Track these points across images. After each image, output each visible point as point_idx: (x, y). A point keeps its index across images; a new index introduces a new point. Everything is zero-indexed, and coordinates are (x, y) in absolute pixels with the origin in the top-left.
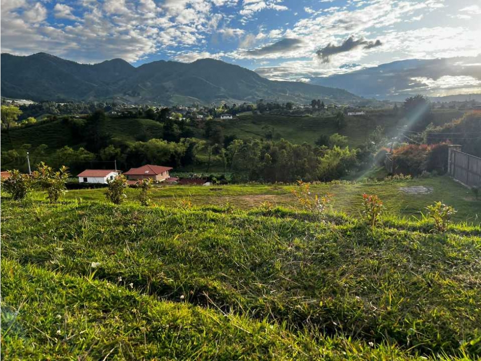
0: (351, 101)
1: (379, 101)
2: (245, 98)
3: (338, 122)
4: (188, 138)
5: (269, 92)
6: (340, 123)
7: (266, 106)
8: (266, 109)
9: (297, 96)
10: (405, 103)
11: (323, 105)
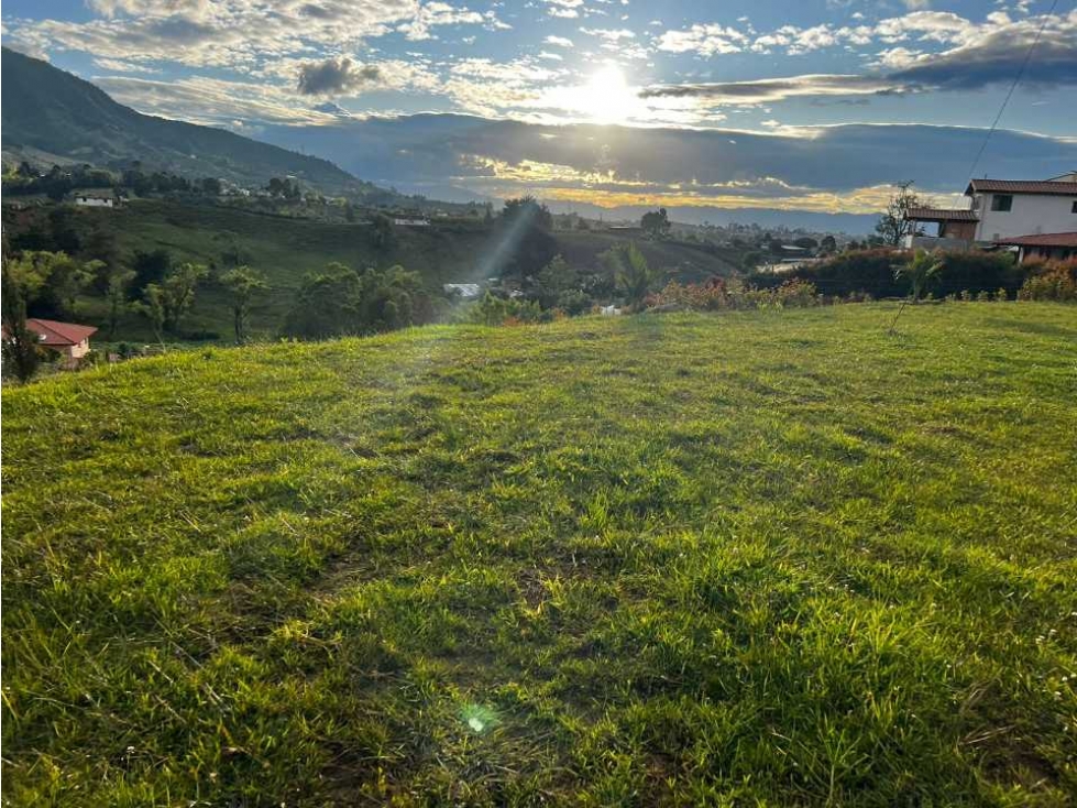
0: (347, 189)
1: (407, 197)
2: (74, 152)
3: (380, 237)
4: (44, 253)
5: (142, 143)
6: (382, 241)
7: (148, 181)
8: (150, 186)
9: (218, 164)
10: (505, 210)
11: (297, 193)
